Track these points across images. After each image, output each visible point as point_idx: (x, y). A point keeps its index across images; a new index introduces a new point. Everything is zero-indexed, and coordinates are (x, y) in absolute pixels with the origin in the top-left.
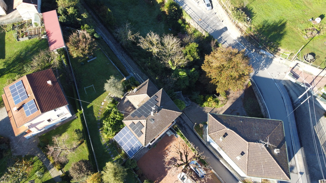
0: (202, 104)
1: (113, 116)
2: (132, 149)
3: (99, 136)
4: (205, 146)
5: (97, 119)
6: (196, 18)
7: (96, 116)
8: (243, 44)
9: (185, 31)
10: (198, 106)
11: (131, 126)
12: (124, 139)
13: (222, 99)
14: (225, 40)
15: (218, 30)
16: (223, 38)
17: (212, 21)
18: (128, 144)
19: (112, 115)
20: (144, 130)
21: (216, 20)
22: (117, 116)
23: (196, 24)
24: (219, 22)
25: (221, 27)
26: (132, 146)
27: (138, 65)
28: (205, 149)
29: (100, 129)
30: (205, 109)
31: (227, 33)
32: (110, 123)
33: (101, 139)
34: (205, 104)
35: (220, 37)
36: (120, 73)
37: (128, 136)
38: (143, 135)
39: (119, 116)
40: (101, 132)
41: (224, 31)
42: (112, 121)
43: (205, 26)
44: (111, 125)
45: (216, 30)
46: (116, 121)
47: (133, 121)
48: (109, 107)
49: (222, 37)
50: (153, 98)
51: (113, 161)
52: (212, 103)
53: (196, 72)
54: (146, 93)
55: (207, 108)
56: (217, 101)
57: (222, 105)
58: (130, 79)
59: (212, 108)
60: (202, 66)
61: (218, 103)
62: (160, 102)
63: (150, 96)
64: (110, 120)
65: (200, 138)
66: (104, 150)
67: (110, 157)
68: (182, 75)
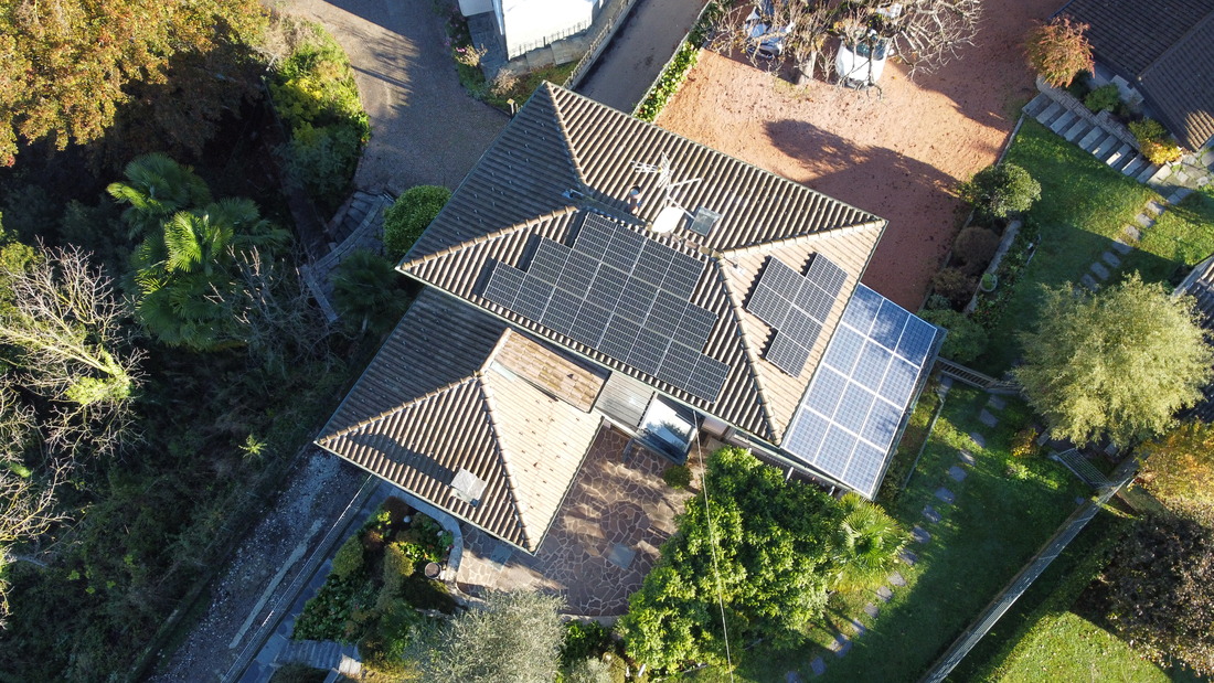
0: (359, 129)
1: (735, 571)
2: (888, 340)
3: (878, 628)
11: (791, 365)
12: (849, 415)
13: (282, 38)
18: (868, 375)
19: (722, 586)
20: (791, 253)
22: (716, 537)
26: (872, 349)
29: (832, 645)
30: (383, 107)
32: (789, 564)
33: (890, 600)
34: (355, 106)
38: (822, 252)
39: (713, 526)
40: (851, 630)
42: (774, 560)
44: (802, 548)
46: (762, 529)
47: (754, 352)
48: (671, 638)
50: (503, 300)
51: (988, 453)
52: (326, 78)
53: (133, 169)
54: (466, 382)
55: (370, 100)
56: (306, 62)
57: (318, 32)
58: (332, 634)
59: (359, 78)
60: (72, 139)
61: (314, 55)
62: (530, 225)
63: (489, 333)
64: (770, 576)
65: (585, 69)
66: (953, 541)
67: (972, 480)
68: (199, 239)
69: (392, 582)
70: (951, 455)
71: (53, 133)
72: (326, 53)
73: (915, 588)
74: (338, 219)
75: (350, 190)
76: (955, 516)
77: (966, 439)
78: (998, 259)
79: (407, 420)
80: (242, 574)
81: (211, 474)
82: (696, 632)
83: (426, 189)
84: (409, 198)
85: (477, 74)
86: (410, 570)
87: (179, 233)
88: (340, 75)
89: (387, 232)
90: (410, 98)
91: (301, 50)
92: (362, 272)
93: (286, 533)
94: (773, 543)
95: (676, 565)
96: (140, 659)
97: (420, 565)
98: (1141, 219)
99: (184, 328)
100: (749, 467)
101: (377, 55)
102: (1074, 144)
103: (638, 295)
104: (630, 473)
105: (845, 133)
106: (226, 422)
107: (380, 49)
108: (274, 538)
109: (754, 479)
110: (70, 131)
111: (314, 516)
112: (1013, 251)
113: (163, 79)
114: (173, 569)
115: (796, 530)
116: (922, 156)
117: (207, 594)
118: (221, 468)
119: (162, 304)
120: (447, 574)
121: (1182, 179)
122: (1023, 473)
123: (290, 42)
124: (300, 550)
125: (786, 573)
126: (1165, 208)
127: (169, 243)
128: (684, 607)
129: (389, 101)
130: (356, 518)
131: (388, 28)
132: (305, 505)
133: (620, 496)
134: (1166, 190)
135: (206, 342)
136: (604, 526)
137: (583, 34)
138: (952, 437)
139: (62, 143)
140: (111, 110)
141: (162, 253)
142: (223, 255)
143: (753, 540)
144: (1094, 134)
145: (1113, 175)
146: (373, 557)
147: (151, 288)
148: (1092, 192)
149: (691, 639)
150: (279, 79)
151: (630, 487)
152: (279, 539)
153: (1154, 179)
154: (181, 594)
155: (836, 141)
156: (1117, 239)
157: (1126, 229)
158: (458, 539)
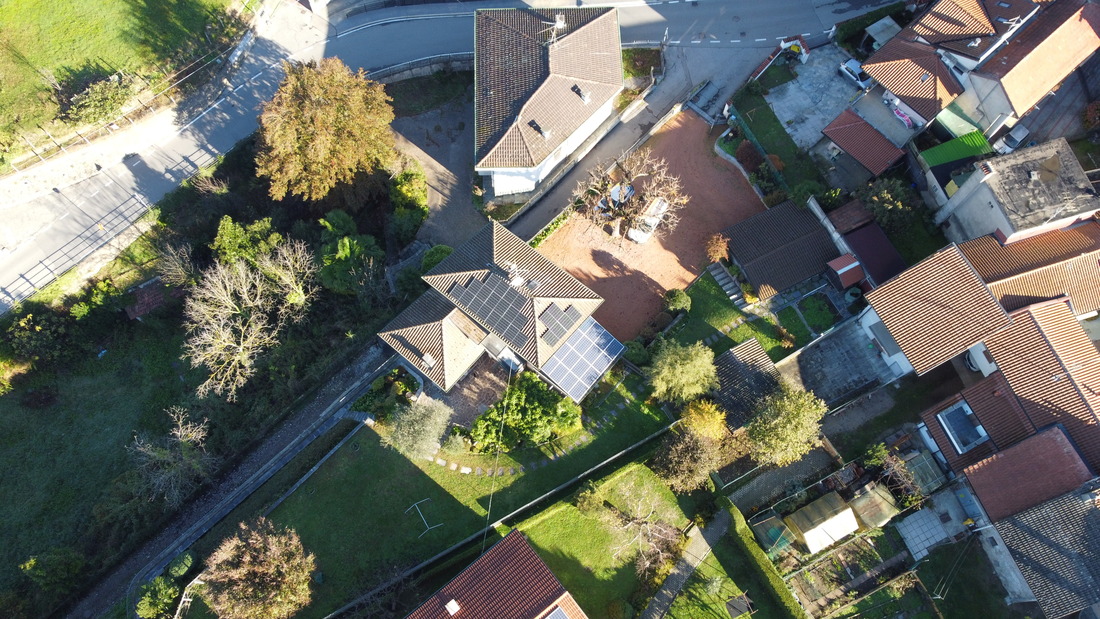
0: (423, 213)
1: (518, 415)
2: (602, 346)
3: (572, 454)
4: (546, 195)
5: (522, 474)
6: (72, 254)
7: (511, 481)
8: (200, 109)
9: (127, 290)
10: (428, 222)
11: (552, 342)
12: (578, 370)
13: (400, 164)
14: (180, 159)
15: (136, 182)
16: (170, 167)
17: (92, 203)
18: (590, 357)
19: (512, 419)
20: (562, 303)
21: (91, 190)
22: (514, 401)
23: (102, 251)
24: (98, 179)
25: (125, 174)
26: (595, 348)
27: (285, 417)
28: (552, 198)
29: (552, 457)
30: (436, 205)
31: (148, 156)
32: (538, 416)
33: (579, 446)
34: (424, 202)
35: (168, 176)
36: (346, 444)
37: (568, 362)
38: (574, 305)
39: (515, 397)
40: (560, 453)
41: (143, 164)
42: (533, 414)
43: (115, 222)
45: (134, 189)
46: (532, 403)
47: (538, 334)
48: (488, 432)
49: (168, 171)
50: (457, 297)
51: (636, 401)
52: (415, 187)
53: (330, 214)
54: (437, 323)
55: (431, 200)
56: (408, 177)
57: (416, 165)
58: (365, 410)
59: (429, 189)
60: (310, 198)
61: (412, 175)
62: (472, 273)
63: (450, 307)
64: (530, 420)
65: (526, 209)
66: (610, 430)
67: (626, 410)
68: (351, 249)
69: (392, 394)
70: (622, 399)
71: (303, 194)
72: (417, 175)
73: (590, 444)
74: (405, 250)
75: (414, 238)
76: (615, 422)
77: (629, 394)
78: (669, 327)
79: (412, 333)
80: (332, 387)
81: (329, 345)
82: (497, 432)
83: (444, 247)
84: (436, 249)
85: (481, 200)
86: (401, 393)
87: (344, 245)
88: (421, 186)
89: (424, 261)
90: (448, 203)
91: (407, 171)
92: (410, 275)
93: (353, 375)
94: (535, 408)
95: (497, 408)
96: (284, 411)
97: (405, 392)
98: (733, 324)
99: (336, 282)
100: (535, 381)
101: (439, 180)
102: (721, 287)
103: (503, 305)
104: (495, 378)
105: (625, 262)
106: (339, 325)
107: (441, 177)
108: (348, 376)
109: (535, 385)
110: (310, 194)
111: (366, 371)
112: (676, 325)
113: (351, 182)
114: (306, 378)
115: (544, 406)
116: (655, 278)
117: (315, 393)
118: (333, 342)
119: (330, 271)
120: (413, 398)
121: (757, 311)
122: (646, 411)
123: (403, 167)
124: (358, 383)
125: (535, 419)
126: (746, 322)
127: (339, 247)
128: (494, 422)
129: (440, 203)
130: (382, 371)
131: (448, 169)
132: (364, 366)
133: (488, 386)
134: (746, 315)
135: (342, 290)
136: (479, 395)
137: (530, 192)
138: (624, 392)
139: (306, 198)
140: (327, 189)
141: (335, 251)
142: (358, 257)
143: (527, 406)
144: (731, 285)
145: (730, 305)
146: (388, 386)
147: (328, 263)
148: (718, 308)
149: (494, 435)
150: (395, 183)
151: (493, 383)
152: (351, 377)
153: (744, 310)
154: (307, 389)
155: (620, 264)
156: (720, 330)
157: (726, 327)
158: (422, 386)
